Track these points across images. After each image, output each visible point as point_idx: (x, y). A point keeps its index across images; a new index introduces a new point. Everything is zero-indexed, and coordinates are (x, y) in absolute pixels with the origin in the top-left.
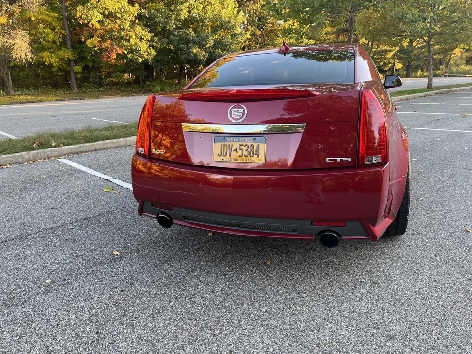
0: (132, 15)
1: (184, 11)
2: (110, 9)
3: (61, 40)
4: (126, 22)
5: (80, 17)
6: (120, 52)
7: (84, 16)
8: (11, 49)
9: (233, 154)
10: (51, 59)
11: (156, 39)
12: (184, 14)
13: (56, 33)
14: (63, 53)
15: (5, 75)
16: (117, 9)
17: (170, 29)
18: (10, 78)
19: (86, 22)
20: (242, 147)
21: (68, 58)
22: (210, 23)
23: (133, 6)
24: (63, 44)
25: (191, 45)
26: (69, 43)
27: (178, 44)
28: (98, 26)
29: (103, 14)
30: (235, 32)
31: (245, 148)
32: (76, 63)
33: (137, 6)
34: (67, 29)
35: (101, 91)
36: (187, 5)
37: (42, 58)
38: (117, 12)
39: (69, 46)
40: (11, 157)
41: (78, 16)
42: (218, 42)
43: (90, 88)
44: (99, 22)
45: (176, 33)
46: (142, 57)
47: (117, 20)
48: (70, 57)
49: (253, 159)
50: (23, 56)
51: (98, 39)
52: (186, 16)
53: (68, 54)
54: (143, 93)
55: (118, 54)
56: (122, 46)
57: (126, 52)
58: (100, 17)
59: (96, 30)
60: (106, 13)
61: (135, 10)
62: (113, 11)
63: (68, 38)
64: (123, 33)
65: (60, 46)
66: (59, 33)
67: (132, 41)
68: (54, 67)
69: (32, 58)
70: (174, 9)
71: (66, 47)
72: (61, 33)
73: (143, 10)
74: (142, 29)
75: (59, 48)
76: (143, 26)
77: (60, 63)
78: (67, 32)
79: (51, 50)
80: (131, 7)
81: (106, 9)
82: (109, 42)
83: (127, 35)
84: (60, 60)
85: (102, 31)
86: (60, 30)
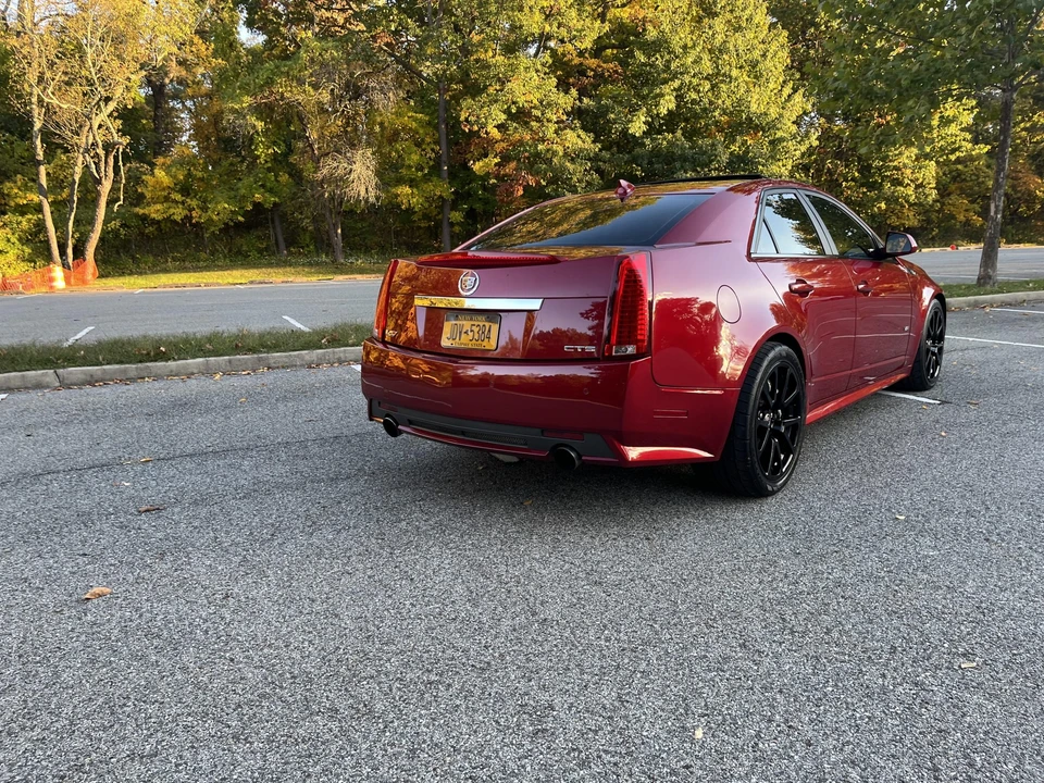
0: (561, 112)
1: (667, 97)
2: (521, 101)
3: (431, 163)
4: (550, 125)
5: (467, 120)
6: (532, 183)
7: (472, 119)
8: (342, 181)
9: (463, 336)
10: (410, 198)
11: (606, 155)
12: (667, 104)
13: (424, 150)
14: (432, 187)
15: (332, 226)
16: (535, 101)
17: (637, 135)
18: (339, 232)
19: (476, 128)
20: (474, 328)
21: (441, 197)
22: (724, 119)
23: (567, 92)
24: (435, 169)
25: (678, 165)
26: (444, 167)
27: (650, 163)
28: (495, 133)
29: (507, 112)
30: (779, 134)
31: (476, 329)
32: (454, 207)
33: (574, 92)
34: (443, 142)
36: (677, 83)
37: (397, 196)
38: (535, 108)
39: (445, 174)
40: (286, 357)
42: (738, 156)
44: (499, 127)
45: (647, 142)
47: (533, 123)
48: (444, 194)
49: (484, 344)
50: (363, 193)
51: (496, 160)
52: (672, 106)
53: (443, 189)
55: (527, 188)
56: (536, 173)
57: (544, 183)
58: (504, 117)
59: (491, 142)
60: (514, 111)
61: (567, 101)
62: (526, 105)
63: (444, 158)
64: (540, 147)
65: (430, 173)
66: (429, 150)
67: (557, 162)
68: (415, 212)
69: (377, 198)
70: (648, 95)
71: (439, 176)
72: (433, 150)
73: (585, 100)
74: (579, 136)
75: (426, 178)
76: (581, 132)
77: (426, 205)
78: (444, 147)
79: (412, 183)
80: (562, 94)
81: (514, 103)
82: (513, 165)
83: (548, 150)
84: (427, 199)
85: (503, 145)
86: (432, 145)
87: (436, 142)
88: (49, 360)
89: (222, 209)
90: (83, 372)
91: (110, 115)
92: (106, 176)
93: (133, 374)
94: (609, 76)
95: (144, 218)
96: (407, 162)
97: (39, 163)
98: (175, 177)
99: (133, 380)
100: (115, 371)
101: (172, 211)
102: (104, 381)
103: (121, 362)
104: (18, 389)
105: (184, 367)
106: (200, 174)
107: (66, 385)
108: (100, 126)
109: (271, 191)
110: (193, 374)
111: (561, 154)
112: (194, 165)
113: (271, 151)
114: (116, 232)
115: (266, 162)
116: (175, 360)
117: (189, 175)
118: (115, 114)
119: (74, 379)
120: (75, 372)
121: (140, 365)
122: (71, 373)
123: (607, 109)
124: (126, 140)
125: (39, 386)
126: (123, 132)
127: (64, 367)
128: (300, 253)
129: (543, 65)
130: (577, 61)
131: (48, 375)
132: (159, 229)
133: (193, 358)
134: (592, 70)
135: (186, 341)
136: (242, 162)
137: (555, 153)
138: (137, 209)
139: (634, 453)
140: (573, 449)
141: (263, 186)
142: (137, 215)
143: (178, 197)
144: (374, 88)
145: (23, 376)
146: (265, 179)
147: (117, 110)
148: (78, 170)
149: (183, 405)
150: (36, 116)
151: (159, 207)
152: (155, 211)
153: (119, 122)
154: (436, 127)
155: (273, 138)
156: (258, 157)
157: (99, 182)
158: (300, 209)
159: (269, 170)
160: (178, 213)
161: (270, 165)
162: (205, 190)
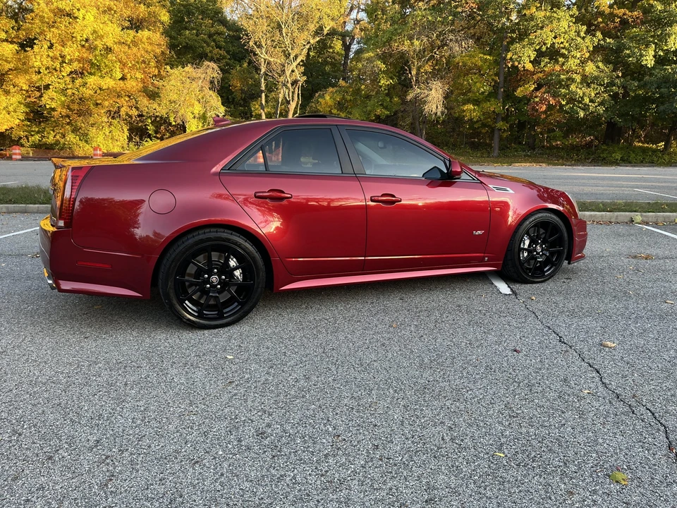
0: (585, 50)
2: (549, 43)
3: (491, 89)
4: (575, 60)
5: (511, 59)
6: (552, 103)
7: (515, 58)
10: (472, 113)
13: (487, 80)
14: (489, 106)
16: (565, 43)
19: (516, 64)
21: (494, 112)
24: (493, 94)
26: (501, 92)
28: (529, 66)
29: (539, 51)
33: (599, 34)
34: (502, 75)
35: (528, 155)
37: (463, 111)
38: (563, 48)
39: (500, 96)
41: (509, 57)
43: (517, 151)
44: (533, 62)
46: (585, 108)
47: (560, 59)
48: (496, 110)
50: (434, 110)
51: (534, 86)
53: (494, 106)
55: (549, 106)
56: (557, 95)
57: (564, 103)
58: (534, 56)
60: (543, 50)
61: (589, 43)
62: (556, 45)
63: (501, 85)
64: (562, 77)
65: (489, 96)
66: (490, 80)
67: (573, 87)
69: (442, 113)
71: (496, 98)
72: (493, 79)
73: (608, 40)
74: (598, 67)
75: (486, 99)
76: (600, 64)
77: (483, 118)
78: (502, 78)
79: (476, 102)
80: (589, 37)
81: (545, 44)
82: (543, 90)
83: (568, 79)
84: (483, 114)
85: (541, 75)
86: (493, 77)
87: (497, 74)
91: (299, 64)
92: (293, 99)
94: (632, 22)
96: (472, 89)
97: (262, 91)
98: (335, 99)
106: (349, 98)
108: (293, 71)
109: (386, 108)
111: (578, 81)
112: (347, 92)
113: (388, 82)
115: (385, 90)
117: (343, 98)
118: (301, 63)
123: (624, 47)
124: (305, 78)
126: (304, 74)
129: (571, 16)
130: (607, 11)
134: (620, 17)
137: (573, 80)
141: (382, 105)
144: (451, 40)
146: (382, 101)
147: (302, 61)
148: (281, 96)
150: (263, 65)
153: (303, 68)
154: (498, 63)
155: (390, 75)
156: (381, 87)
157: (288, 102)
158: (403, 119)
159: (386, 95)
161: (387, 91)
162: (351, 108)
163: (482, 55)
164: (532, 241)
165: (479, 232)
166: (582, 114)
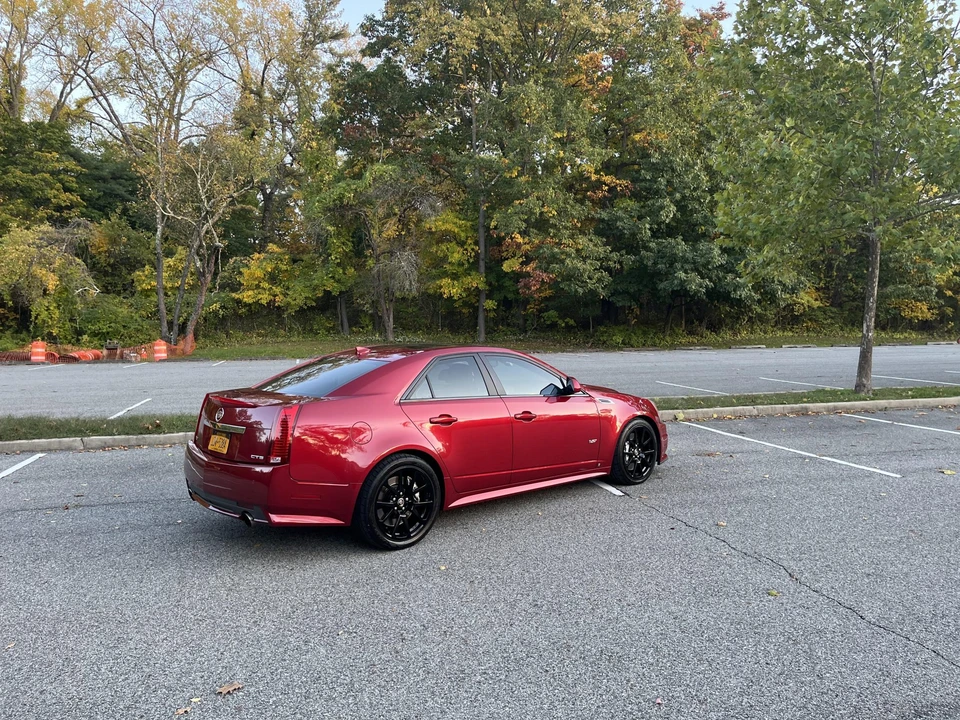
0: (576, 221)
1: (666, 209)
3: (471, 261)
4: (565, 231)
5: (495, 228)
6: (547, 280)
7: (500, 226)
9: (216, 444)
10: (451, 289)
11: (615, 256)
13: (466, 250)
14: (470, 280)
15: (385, 311)
16: (554, 213)
17: (643, 240)
18: (391, 316)
19: (502, 234)
20: (221, 440)
21: (477, 288)
23: (583, 204)
24: (474, 266)
25: (678, 265)
26: (482, 264)
28: (518, 239)
29: (528, 222)
32: (489, 296)
33: (588, 204)
34: (482, 243)
35: (520, 340)
36: (679, 197)
37: (441, 287)
38: (553, 218)
39: (482, 269)
41: (492, 226)
43: (506, 335)
44: (521, 233)
45: (652, 245)
46: (584, 286)
47: (551, 230)
48: (480, 286)
50: (407, 286)
51: (521, 259)
53: (477, 281)
54: (590, 347)
55: (543, 283)
56: (551, 271)
57: (559, 280)
58: (524, 226)
60: (533, 221)
61: (583, 211)
62: (545, 215)
63: (482, 256)
64: (555, 250)
65: (469, 269)
66: (469, 249)
67: (569, 262)
68: (456, 301)
69: (418, 290)
71: (477, 270)
72: (473, 249)
73: (598, 211)
74: (591, 240)
75: (467, 273)
76: (593, 237)
77: (464, 295)
78: (482, 248)
79: (455, 277)
80: (578, 205)
81: (533, 214)
82: (533, 265)
83: (563, 253)
84: (465, 290)
85: (528, 247)
86: (472, 246)
87: (476, 243)
88: (81, 431)
89: (298, 295)
90: (100, 440)
91: (215, 224)
92: (208, 270)
93: (133, 443)
94: (621, 190)
95: (239, 302)
96: (450, 260)
98: (264, 269)
99: (130, 447)
100: (122, 440)
101: (260, 296)
102: (112, 447)
103: (127, 434)
104: (56, 450)
105: (169, 438)
106: (284, 268)
107: (87, 449)
108: (207, 232)
109: (338, 281)
110: (175, 444)
111: (573, 255)
112: (281, 260)
113: (340, 250)
114: (215, 313)
115: (336, 258)
116: (165, 433)
117: (276, 268)
118: (219, 224)
119: (94, 445)
120: (96, 439)
121: (140, 436)
122: (92, 440)
123: (617, 219)
124: (226, 242)
125: (69, 449)
126: (225, 237)
127: (89, 436)
128: (360, 332)
130: (594, 177)
131: (76, 441)
132: (250, 310)
133: (178, 432)
134: (608, 185)
135: (180, 418)
136: (320, 256)
137: (567, 254)
138: (234, 295)
139: (276, 518)
140: (251, 516)
141: (333, 277)
142: (233, 299)
143: (265, 285)
144: (421, 202)
145: (60, 442)
146: (334, 272)
147: (220, 219)
149: (144, 468)
151: (250, 293)
152: (247, 296)
153: (222, 229)
154: (476, 230)
155: (342, 240)
156: (330, 254)
157: (202, 275)
158: (362, 296)
159: (339, 265)
160: (265, 298)
161: (339, 261)
162: (288, 280)
163: (458, 221)
164: (632, 446)
165: (594, 441)
166: (580, 290)
